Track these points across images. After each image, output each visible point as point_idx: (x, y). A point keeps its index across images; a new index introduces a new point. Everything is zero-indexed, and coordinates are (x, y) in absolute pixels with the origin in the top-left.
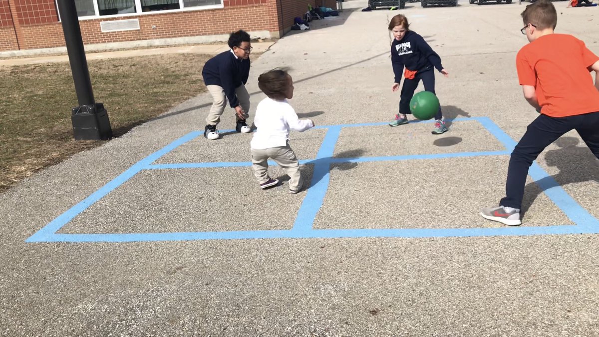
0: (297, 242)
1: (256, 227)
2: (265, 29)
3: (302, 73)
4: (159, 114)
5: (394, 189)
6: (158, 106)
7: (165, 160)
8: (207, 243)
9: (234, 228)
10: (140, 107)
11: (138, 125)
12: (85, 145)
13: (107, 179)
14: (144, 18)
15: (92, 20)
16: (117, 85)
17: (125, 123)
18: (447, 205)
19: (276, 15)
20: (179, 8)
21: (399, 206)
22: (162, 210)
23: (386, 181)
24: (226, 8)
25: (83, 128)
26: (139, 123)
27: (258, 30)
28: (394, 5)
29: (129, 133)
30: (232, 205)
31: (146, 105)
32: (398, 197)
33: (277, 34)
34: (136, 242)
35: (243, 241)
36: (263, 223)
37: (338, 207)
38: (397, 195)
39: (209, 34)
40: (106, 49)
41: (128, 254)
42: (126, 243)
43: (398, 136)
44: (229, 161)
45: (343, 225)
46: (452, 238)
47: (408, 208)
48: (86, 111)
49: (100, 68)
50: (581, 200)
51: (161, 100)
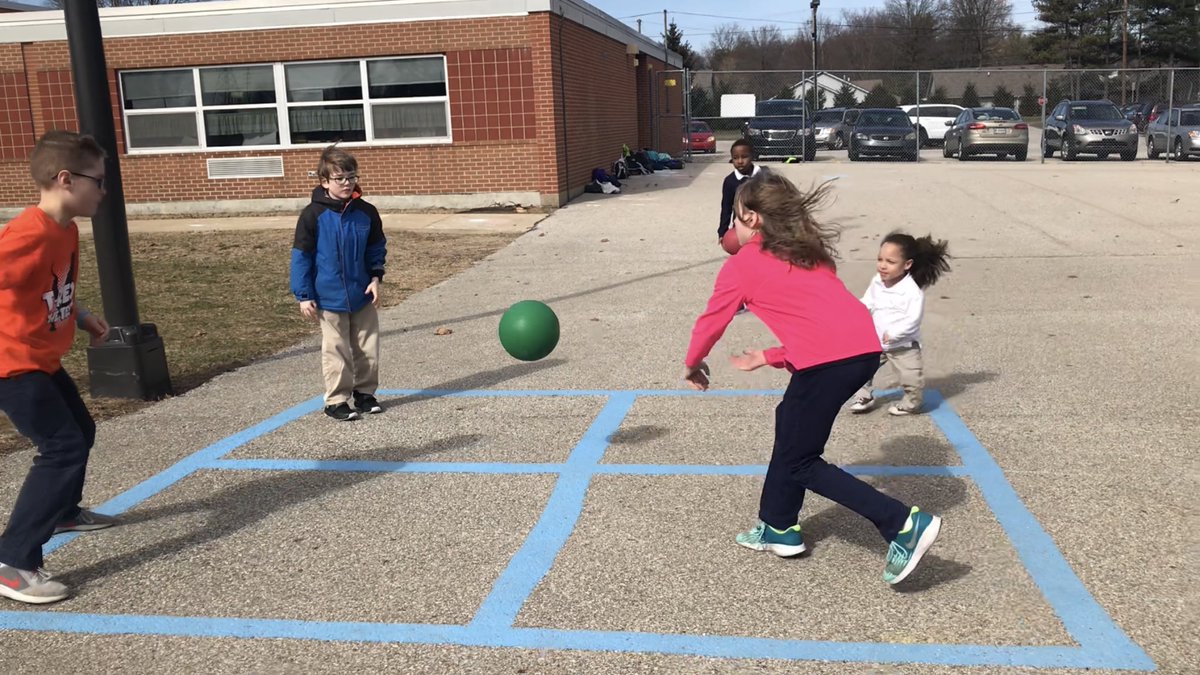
0: (469, 657)
1: (393, 615)
2: (530, 189)
3: (590, 278)
4: (276, 349)
5: (711, 541)
6: (282, 333)
7: (253, 450)
8: (277, 646)
9: (345, 615)
10: (246, 333)
11: (228, 371)
12: (103, 408)
13: (120, 486)
14: (294, 155)
15: (190, 155)
16: (213, 286)
17: (204, 365)
18: (814, 584)
19: (553, 162)
20: (364, 139)
21: (711, 582)
22: (209, 564)
23: (699, 521)
24: (456, 143)
25: (108, 374)
26: (230, 367)
27: (517, 189)
28: (793, 154)
29: (204, 387)
30: (358, 560)
31: (259, 329)
32: (714, 560)
33: (556, 198)
34: (127, 636)
35: (355, 646)
36: (411, 607)
37: (582, 577)
38: (714, 556)
39: (421, 193)
40: (215, 211)
41: (99, 664)
42: (106, 636)
43: (746, 421)
44: (384, 458)
45: (580, 622)
46: (808, 663)
47: (730, 586)
48: (119, 338)
49: (193, 250)
50: (1101, 589)
51: (292, 321)
